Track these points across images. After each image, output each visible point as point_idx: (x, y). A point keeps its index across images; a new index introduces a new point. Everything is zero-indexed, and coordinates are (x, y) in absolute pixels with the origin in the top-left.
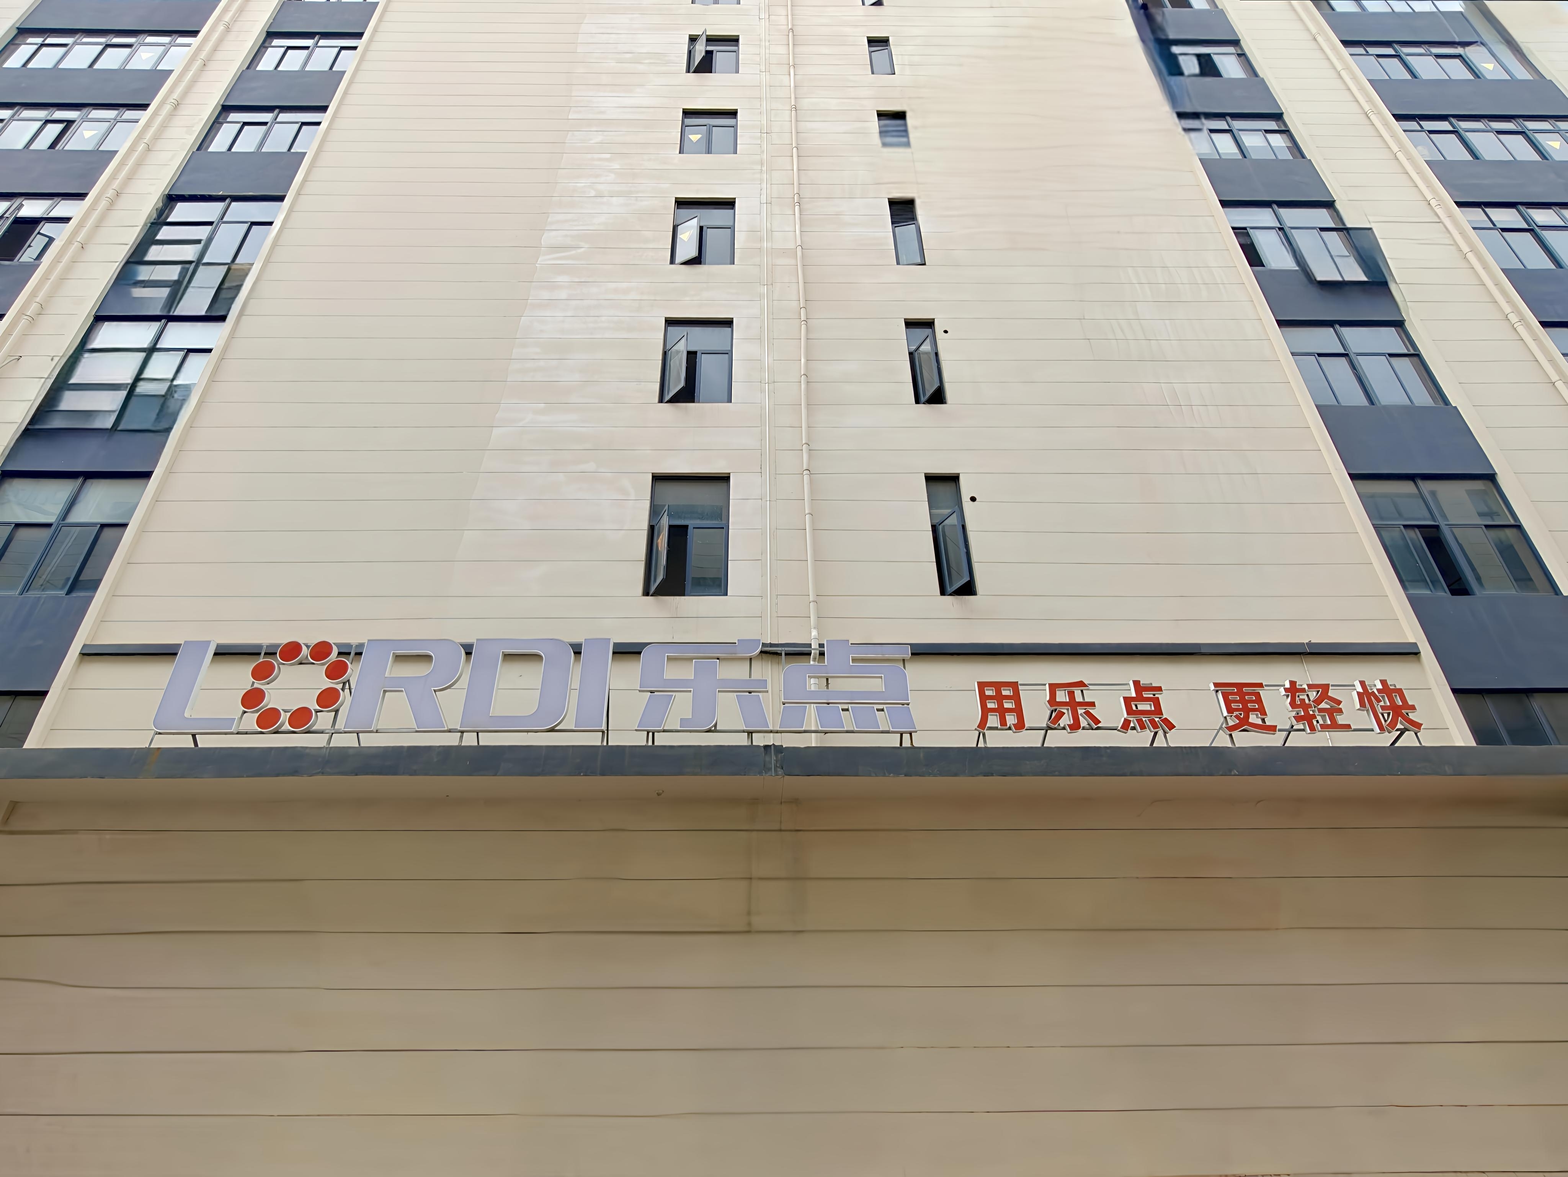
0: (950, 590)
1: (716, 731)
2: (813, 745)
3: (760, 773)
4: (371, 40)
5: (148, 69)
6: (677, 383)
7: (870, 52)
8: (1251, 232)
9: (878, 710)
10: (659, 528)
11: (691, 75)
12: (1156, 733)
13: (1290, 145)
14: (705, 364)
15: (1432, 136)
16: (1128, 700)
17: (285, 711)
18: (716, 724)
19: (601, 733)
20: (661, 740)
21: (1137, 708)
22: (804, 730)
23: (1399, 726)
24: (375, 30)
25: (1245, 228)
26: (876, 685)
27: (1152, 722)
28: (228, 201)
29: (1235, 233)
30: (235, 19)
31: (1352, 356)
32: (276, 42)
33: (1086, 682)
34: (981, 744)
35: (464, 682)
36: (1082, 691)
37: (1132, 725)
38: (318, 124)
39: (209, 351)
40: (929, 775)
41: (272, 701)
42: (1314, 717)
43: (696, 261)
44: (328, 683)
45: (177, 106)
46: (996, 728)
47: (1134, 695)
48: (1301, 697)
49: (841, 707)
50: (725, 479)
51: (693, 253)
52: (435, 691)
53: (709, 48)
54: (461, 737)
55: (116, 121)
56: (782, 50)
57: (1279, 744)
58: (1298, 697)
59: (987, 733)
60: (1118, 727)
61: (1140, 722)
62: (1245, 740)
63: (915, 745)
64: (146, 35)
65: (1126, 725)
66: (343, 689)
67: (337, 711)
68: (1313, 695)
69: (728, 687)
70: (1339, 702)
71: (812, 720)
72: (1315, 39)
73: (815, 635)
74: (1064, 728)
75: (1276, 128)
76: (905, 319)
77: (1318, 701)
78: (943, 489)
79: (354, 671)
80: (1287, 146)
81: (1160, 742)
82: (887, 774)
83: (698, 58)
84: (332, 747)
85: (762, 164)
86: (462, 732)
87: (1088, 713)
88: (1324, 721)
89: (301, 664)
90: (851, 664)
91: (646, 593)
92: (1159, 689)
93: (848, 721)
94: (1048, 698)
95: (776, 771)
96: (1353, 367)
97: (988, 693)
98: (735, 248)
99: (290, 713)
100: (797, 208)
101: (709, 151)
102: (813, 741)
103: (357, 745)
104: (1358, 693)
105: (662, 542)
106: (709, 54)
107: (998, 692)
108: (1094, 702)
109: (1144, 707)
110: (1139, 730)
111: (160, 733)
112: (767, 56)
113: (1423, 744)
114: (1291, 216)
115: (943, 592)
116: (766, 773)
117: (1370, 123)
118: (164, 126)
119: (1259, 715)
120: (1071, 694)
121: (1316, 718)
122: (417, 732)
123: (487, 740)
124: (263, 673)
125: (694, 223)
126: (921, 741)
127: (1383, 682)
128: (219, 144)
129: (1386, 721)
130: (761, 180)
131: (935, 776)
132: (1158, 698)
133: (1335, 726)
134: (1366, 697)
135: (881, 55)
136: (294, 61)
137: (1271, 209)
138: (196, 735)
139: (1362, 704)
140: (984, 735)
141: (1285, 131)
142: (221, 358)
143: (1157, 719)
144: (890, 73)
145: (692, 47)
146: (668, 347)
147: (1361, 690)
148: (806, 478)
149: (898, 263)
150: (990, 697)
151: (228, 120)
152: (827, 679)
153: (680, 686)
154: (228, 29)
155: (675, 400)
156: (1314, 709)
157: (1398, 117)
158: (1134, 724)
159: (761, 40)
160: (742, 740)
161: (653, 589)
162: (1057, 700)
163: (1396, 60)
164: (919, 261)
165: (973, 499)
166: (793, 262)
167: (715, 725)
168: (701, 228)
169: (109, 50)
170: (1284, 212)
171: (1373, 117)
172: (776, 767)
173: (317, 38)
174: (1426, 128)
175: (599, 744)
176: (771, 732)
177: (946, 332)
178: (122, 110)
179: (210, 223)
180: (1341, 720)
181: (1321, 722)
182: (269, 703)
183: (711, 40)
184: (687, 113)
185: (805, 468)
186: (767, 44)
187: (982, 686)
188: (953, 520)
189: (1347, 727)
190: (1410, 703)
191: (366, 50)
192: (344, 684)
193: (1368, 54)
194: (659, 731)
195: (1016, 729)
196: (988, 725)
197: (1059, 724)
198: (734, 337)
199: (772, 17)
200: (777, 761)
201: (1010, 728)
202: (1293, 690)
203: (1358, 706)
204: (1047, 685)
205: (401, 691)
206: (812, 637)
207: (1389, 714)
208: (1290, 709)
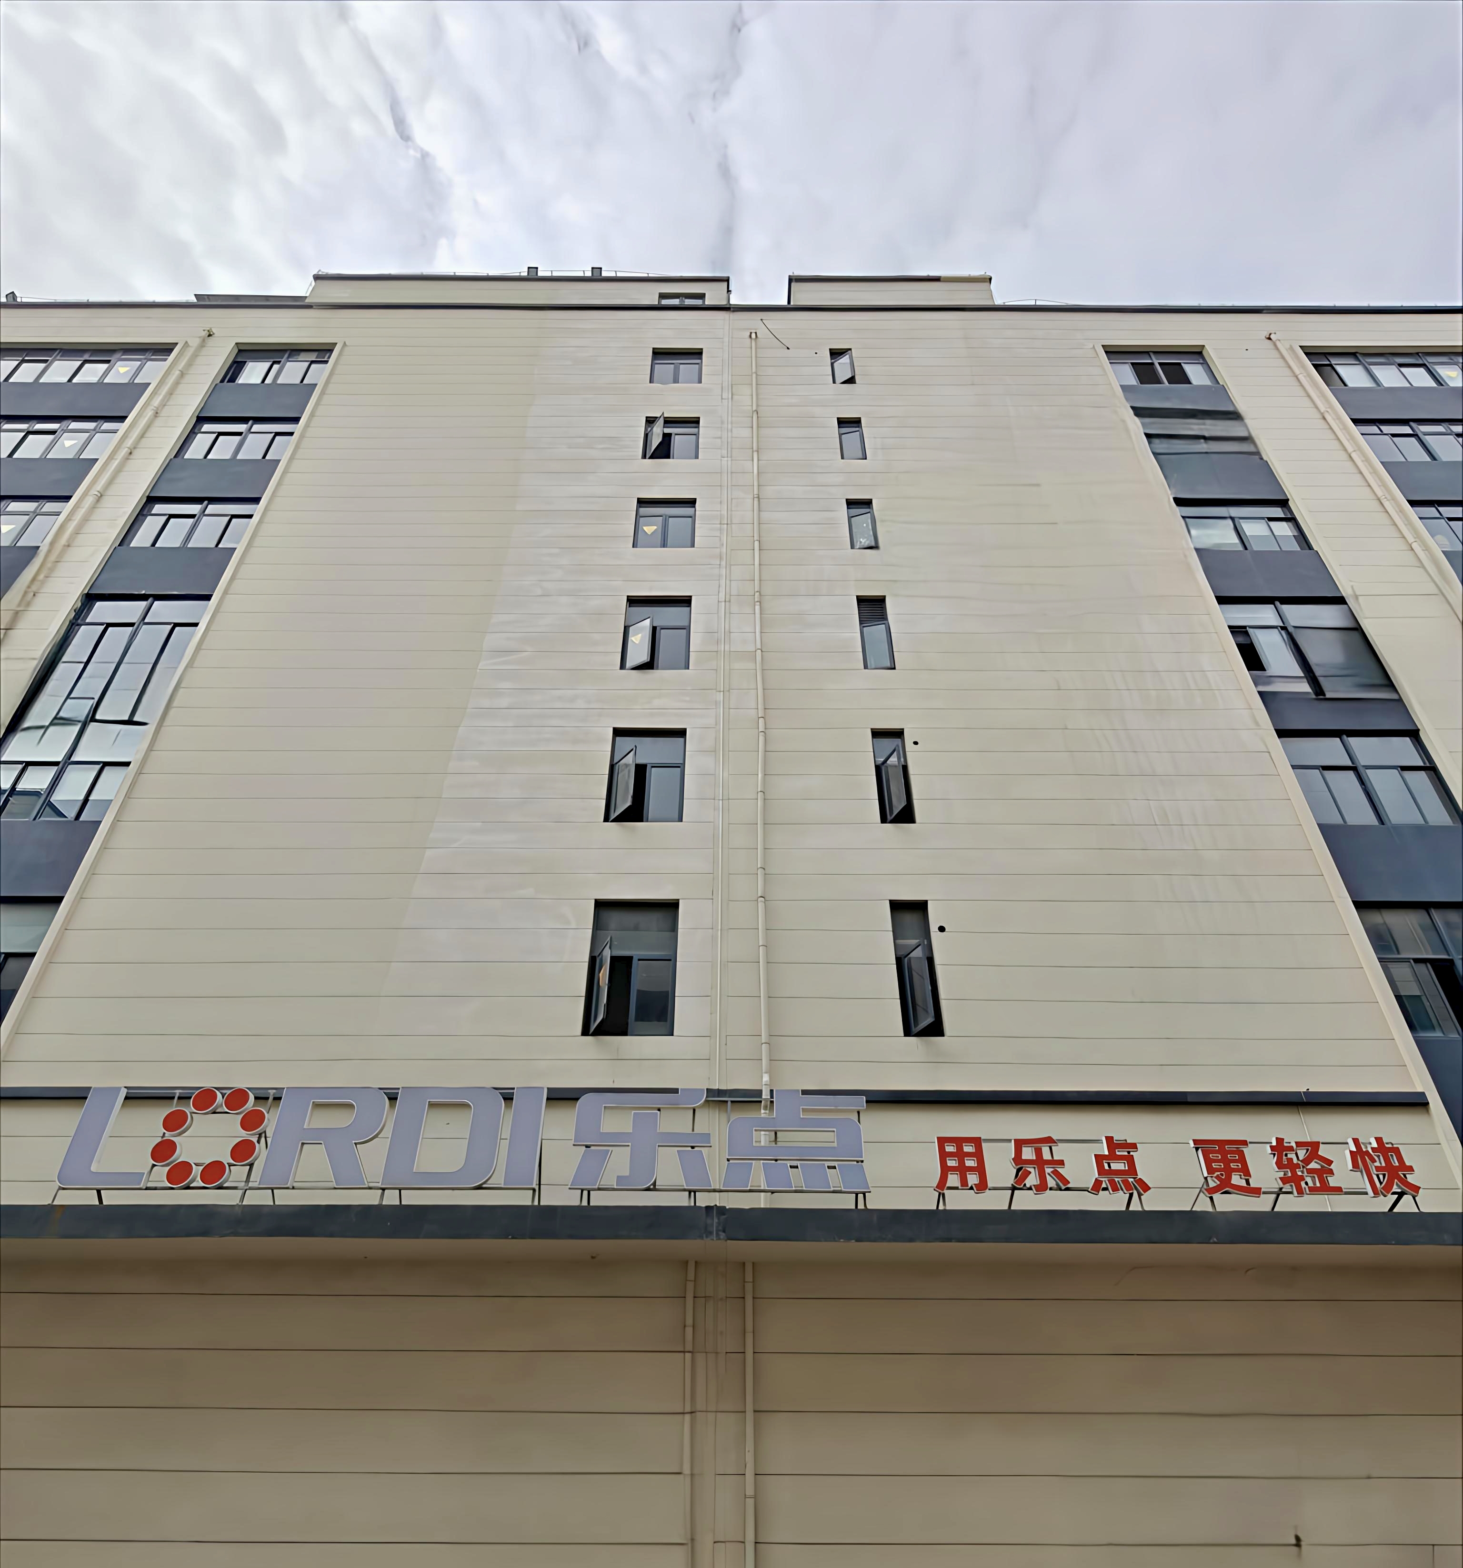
0: (915, 1030)
1: (655, 1189)
2: (762, 1207)
3: (701, 1237)
4: (307, 426)
5: (71, 457)
6: (624, 803)
7: (840, 435)
8: (1250, 631)
9: (829, 1167)
10: (601, 960)
11: (647, 461)
12: (1131, 1195)
13: (1296, 534)
14: (654, 777)
15: (1451, 523)
16: (1099, 1158)
17: (196, 1165)
18: (655, 1182)
19: (532, 1191)
20: (599, 1200)
21: (1109, 1166)
22: (750, 1190)
23: (1395, 1189)
24: (312, 415)
25: (1245, 627)
26: (827, 1138)
27: (1126, 1182)
28: (150, 600)
29: (1231, 632)
30: (163, 404)
31: (1361, 770)
32: (206, 427)
33: (1055, 1138)
34: (941, 1207)
35: (388, 1132)
36: (1051, 1148)
37: (1104, 1185)
38: (250, 516)
39: (127, 764)
40: (883, 1240)
41: (182, 1155)
42: (1302, 1178)
43: (649, 666)
44: (244, 1135)
45: (100, 497)
46: (956, 1188)
47: (1106, 1153)
48: (1289, 1156)
49: (789, 1163)
50: (672, 906)
51: (644, 657)
52: (356, 1144)
53: (667, 431)
54: (383, 1195)
55: (36, 514)
56: (746, 433)
57: (1268, 1209)
58: (1286, 1155)
59: (946, 1192)
60: (1089, 1188)
61: (1112, 1182)
62: (1227, 1203)
63: (869, 1207)
64: (70, 421)
65: (1097, 1187)
66: (259, 1142)
67: (251, 1165)
68: (1302, 1153)
69: (670, 1140)
70: (1330, 1162)
71: (758, 1177)
72: (1324, 418)
73: (767, 1081)
74: (1030, 1189)
75: (1283, 516)
76: (872, 729)
77: (1307, 1161)
78: (910, 919)
79: (272, 1120)
80: (1294, 536)
81: (1135, 1206)
82: (837, 1239)
83: (656, 441)
84: (244, 1205)
85: (721, 559)
86: (383, 1189)
87: (1056, 1173)
88: (1314, 1183)
89: (214, 1113)
90: (801, 1117)
91: (585, 1032)
92: (1134, 1146)
93: (797, 1178)
94: (1013, 1156)
95: (717, 1235)
96: (1362, 782)
97: (950, 1149)
98: (690, 650)
99: (202, 1167)
100: (757, 608)
101: (664, 545)
102: (762, 1202)
103: (272, 1204)
104: (1351, 1152)
105: (604, 975)
106: (667, 437)
107: (960, 1148)
108: (1063, 1161)
109: (1117, 1166)
110: (1111, 1192)
111: (64, 1189)
112: (729, 440)
113: (1422, 1210)
114: (1296, 614)
115: (907, 1032)
116: (707, 1237)
117: (1384, 510)
118: (86, 519)
119: (1243, 1177)
120: (1039, 1152)
121: (1304, 1179)
122: (335, 1188)
123: (411, 1199)
124: (175, 1122)
125: (647, 622)
126: (876, 1202)
127: (1379, 1140)
128: (142, 538)
129: (1381, 1183)
130: (720, 576)
131: (890, 1241)
132: (1133, 1156)
133: (1325, 1189)
134: (1359, 1157)
135: (852, 438)
136: (224, 449)
137: (1272, 606)
138: (102, 1191)
139: (1355, 1165)
140: (943, 1195)
141: (1291, 519)
142: (139, 772)
143: (1131, 1180)
144: (861, 457)
145: (649, 429)
146: (615, 761)
147: (1354, 1149)
148: (761, 906)
149: (866, 667)
150: (951, 1154)
151: (153, 512)
152: (776, 1133)
153: (617, 1140)
154: (156, 414)
155: (621, 818)
156: (1302, 1169)
157: (1413, 503)
158: (1107, 1185)
159: (722, 422)
160: (681, 1200)
161: (593, 1027)
162: (1023, 1158)
163: (1413, 439)
164: (888, 665)
165: (942, 929)
166: (751, 665)
167: (654, 1184)
168: (654, 629)
169: (31, 437)
170: (1286, 608)
171: (1387, 504)
172: (717, 1231)
173: (250, 422)
174: (1445, 515)
175: (530, 1204)
176: (714, 1191)
177: (916, 743)
178: (43, 502)
179: (131, 625)
180: (1333, 1182)
181: (1311, 1184)
182: (180, 1156)
183: (669, 422)
184: (642, 502)
185: (759, 895)
186: (730, 426)
187: (942, 1141)
188: (918, 953)
189: (1338, 1190)
190: (1408, 1164)
191: (302, 436)
192: (260, 1135)
193: (1382, 433)
194: (594, 1190)
195: (977, 1190)
196: (947, 1185)
197: (1025, 1185)
198: (686, 750)
199: (735, 397)
200: (719, 1223)
201: (971, 1188)
202: (1280, 1148)
203: (1350, 1166)
204: (1013, 1141)
205: (321, 1144)
206: (763, 1082)
207: (1384, 1176)
208: (1277, 1170)
